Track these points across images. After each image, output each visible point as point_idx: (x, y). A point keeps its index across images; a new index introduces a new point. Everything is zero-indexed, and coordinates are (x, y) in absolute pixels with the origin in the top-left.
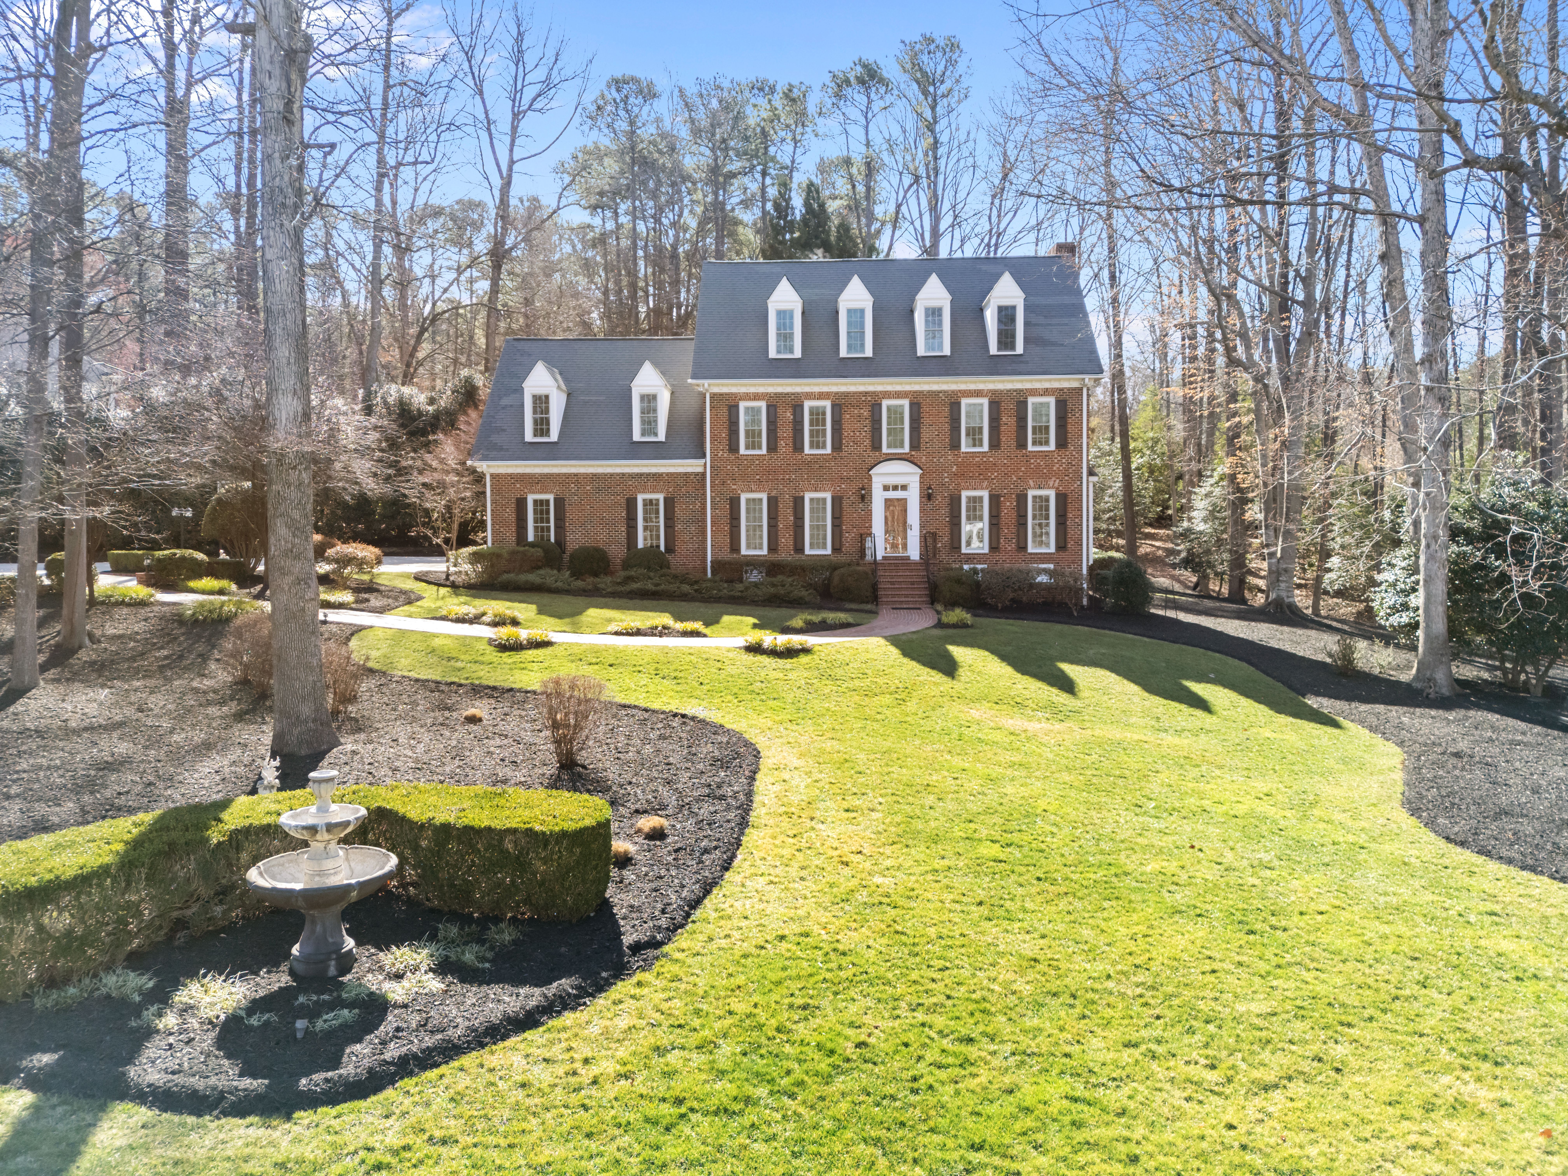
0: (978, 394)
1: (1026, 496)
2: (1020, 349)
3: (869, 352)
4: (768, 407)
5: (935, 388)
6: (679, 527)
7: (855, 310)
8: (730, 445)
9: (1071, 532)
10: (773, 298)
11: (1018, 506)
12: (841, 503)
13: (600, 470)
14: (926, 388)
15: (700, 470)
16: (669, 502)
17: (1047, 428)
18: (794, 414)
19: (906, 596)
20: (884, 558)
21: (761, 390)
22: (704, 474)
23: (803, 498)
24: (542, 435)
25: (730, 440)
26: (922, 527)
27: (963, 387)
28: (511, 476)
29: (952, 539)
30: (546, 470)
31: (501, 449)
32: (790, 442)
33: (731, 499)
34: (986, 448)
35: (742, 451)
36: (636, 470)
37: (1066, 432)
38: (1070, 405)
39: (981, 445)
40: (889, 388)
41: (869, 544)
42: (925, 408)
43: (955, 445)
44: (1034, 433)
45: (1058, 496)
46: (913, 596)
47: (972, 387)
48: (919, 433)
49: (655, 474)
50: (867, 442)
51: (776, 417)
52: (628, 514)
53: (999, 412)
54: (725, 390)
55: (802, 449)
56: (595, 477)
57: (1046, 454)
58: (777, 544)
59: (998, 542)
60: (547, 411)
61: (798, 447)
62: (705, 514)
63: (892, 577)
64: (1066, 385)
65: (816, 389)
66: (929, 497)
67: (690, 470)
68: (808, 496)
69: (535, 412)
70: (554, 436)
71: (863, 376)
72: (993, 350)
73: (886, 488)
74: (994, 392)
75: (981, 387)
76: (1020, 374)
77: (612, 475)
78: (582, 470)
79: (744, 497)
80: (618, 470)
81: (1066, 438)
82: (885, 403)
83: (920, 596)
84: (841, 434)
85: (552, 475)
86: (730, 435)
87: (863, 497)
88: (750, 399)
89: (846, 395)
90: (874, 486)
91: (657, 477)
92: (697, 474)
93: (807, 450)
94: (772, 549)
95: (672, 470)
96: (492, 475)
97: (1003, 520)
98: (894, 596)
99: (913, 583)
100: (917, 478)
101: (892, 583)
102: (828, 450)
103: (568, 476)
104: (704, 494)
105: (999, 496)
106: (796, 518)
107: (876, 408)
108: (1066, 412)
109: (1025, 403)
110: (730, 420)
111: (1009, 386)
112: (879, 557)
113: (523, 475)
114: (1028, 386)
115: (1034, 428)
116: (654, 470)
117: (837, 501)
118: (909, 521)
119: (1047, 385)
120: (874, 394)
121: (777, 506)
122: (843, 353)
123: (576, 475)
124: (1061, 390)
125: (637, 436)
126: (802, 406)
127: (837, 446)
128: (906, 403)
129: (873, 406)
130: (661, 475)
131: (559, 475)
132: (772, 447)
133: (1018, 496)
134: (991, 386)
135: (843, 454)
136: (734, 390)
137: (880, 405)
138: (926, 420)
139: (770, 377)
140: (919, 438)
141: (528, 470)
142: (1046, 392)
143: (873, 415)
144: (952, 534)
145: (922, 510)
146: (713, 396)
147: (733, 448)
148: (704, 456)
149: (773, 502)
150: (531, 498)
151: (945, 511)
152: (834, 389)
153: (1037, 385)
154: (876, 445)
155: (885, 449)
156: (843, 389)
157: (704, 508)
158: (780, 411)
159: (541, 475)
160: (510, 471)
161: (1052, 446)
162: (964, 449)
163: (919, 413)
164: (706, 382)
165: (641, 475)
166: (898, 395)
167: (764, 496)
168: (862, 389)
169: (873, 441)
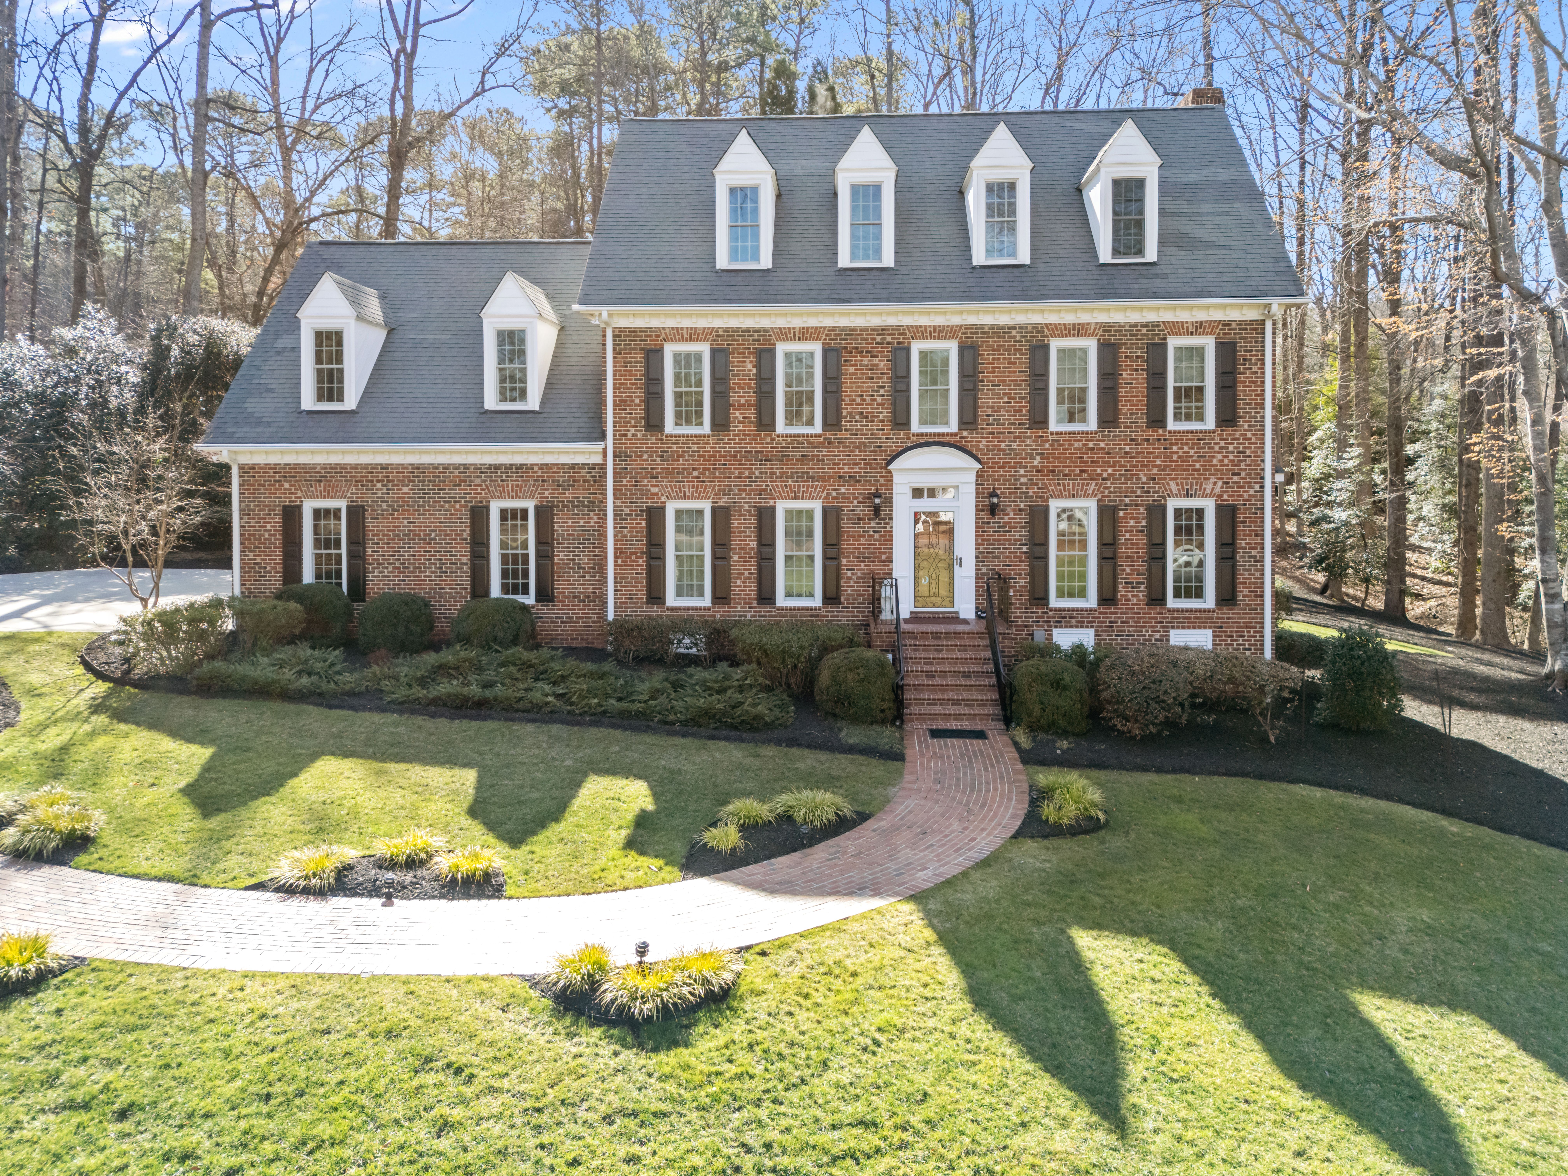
0: (1079, 330)
1: (1164, 508)
2: (1151, 253)
3: (888, 259)
4: (714, 352)
5: (1004, 320)
6: (560, 557)
7: (866, 187)
8: (647, 418)
9: (1243, 574)
10: (724, 165)
11: (1149, 526)
12: (839, 519)
13: (426, 460)
14: (988, 320)
15: (597, 459)
16: (544, 515)
17: (1200, 390)
18: (759, 366)
19: (956, 703)
20: (916, 618)
21: (702, 323)
22: (603, 467)
23: (773, 509)
24: (330, 399)
25: (647, 409)
26: (980, 561)
27: (1053, 319)
28: (275, 468)
29: (1032, 582)
30: (334, 460)
31: (259, 423)
32: (752, 413)
33: (649, 510)
34: (1092, 424)
35: (669, 427)
36: (488, 460)
37: (1234, 398)
38: (1241, 351)
39: (1084, 420)
40: (924, 321)
41: (886, 591)
42: (986, 357)
43: (1039, 420)
44: (1177, 399)
45: (1219, 508)
46: (969, 703)
47: (1069, 318)
48: (976, 399)
49: (520, 467)
50: (885, 415)
51: (727, 371)
52: (473, 534)
53: (1115, 363)
54: (639, 323)
55: (772, 426)
56: (417, 471)
57: (1199, 438)
58: (728, 590)
59: (1115, 590)
60: (339, 358)
61: (766, 422)
62: (603, 535)
63: (929, 661)
64: (1234, 315)
65: (797, 323)
66: (993, 510)
67: (580, 460)
68: (782, 507)
69: (319, 360)
70: (351, 401)
71: (878, 300)
72: (1105, 254)
73: (917, 493)
74: (1107, 328)
75: (1084, 318)
76: (1155, 296)
77: (446, 467)
78: (395, 460)
79: (671, 508)
80: (457, 460)
81: (1234, 408)
82: (917, 347)
83: (982, 703)
84: (839, 401)
85: (344, 467)
86: (647, 402)
87: (877, 510)
88: (682, 340)
89: (848, 332)
90: (896, 490)
91: (522, 471)
92: (592, 467)
93: (781, 427)
94: (721, 596)
95: (549, 460)
96: (241, 467)
97: (1123, 551)
98: (932, 702)
99: (967, 675)
100: (972, 478)
101: (930, 674)
102: (818, 427)
103: (371, 469)
104: (604, 501)
105: (1114, 510)
106: (761, 544)
107: (899, 355)
108: (1234, 363)
109: (1162, 346)
110: (647, 374)
111: (1134, 317)
112: (904, 614)
113: (296, 467)
114: (1168, 317)
115: (1177, 390)
116: (518, 460)
117: (832, 515)
118: (958, 552)
119: (1201, 316)
120: (897, 330)
121: (728, 524)
122: (844, 260)
123: (385, 467)
124: (1227, 324)
125: (491, 401)
126: (772, 352)
127: (832, 421)
128: (952, 347)
129: (895, 351)
130: (531, 467)
131: (355, 467)
132: (720, 423)
133: (1150, 509)
134: (1103, 318)
135: (843, 434)
136: (655, 323)
137: (908, 350)
138: (987, 376)
139: (715, 301)
140: (975, 407)
141: (303, 460)
142: (1200, 328)
143: (894, 369)
144: (1032, 574)
145: (980, 532)
146: (619, 334)
147: (654, 423)
148: (603, 437)
149: (721, 516)
150: (308, 507)
151: (1019, 535)
152: (828, 322)
153: (1184, 316)
154: (901, 421)
155: (916, 427)
156: (843, 322)
157: (603, 526)
158: (734, 360)
159: (324, 467)
160: (273, 460)
161: (1210, 422)
162: (1054, 426)
163: (976, 364)
164: (605, 310)
165: (497, 467)
166: (939, 332)
167: (706, 506)
168: (876, 321)
169: (894, 413)
